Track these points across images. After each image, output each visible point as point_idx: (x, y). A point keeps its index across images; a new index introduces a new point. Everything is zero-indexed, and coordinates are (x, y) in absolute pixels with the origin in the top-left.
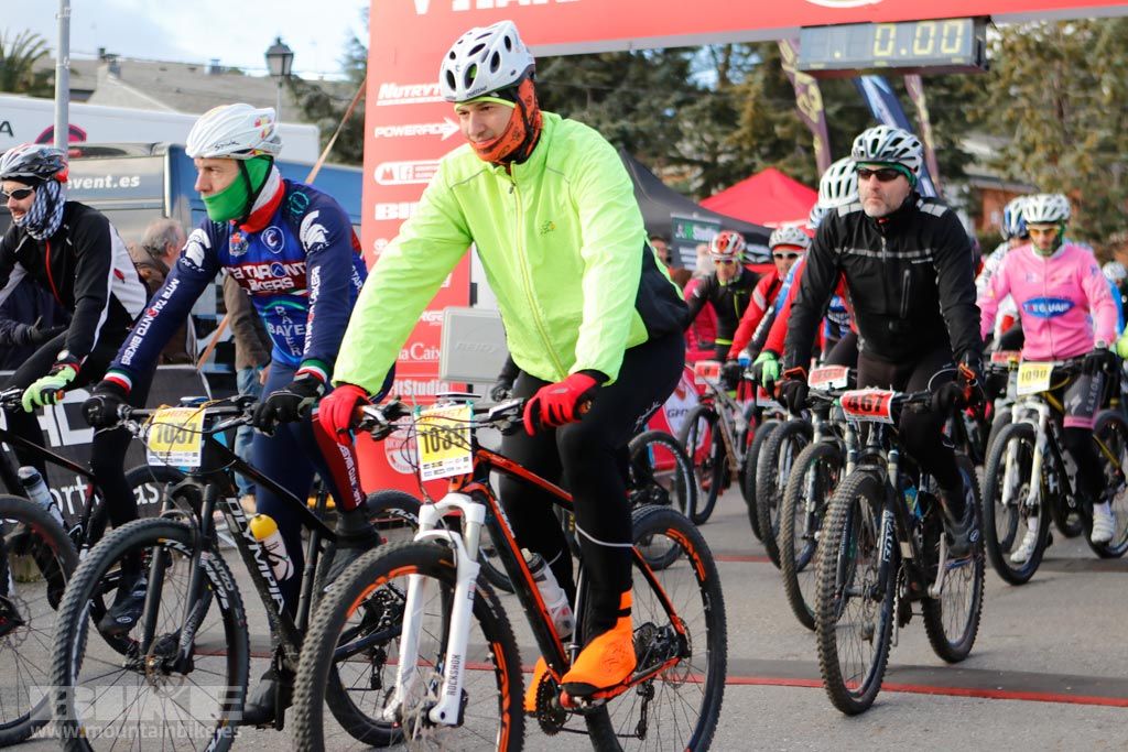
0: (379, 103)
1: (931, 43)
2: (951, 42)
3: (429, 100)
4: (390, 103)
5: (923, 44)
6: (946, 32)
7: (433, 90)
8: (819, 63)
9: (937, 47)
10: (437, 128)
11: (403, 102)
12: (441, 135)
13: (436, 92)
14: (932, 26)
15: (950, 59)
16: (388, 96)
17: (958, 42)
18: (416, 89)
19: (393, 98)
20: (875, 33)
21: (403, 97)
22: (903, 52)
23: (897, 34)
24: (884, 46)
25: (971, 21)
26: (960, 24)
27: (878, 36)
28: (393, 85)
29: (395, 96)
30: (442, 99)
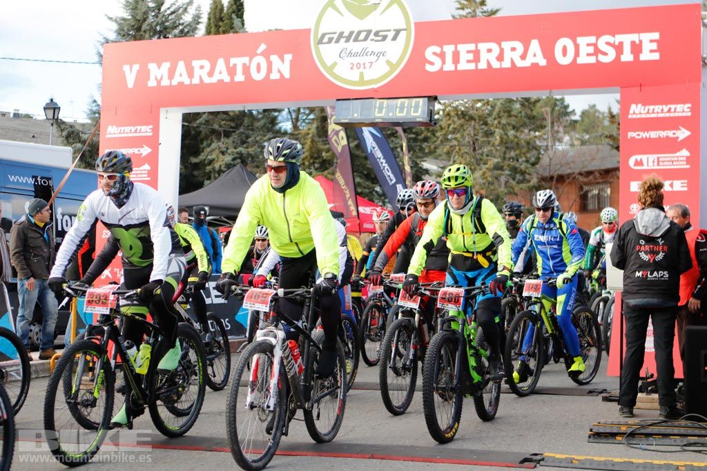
0: (107, 136)
1: (405, 109)
2: (416, 111)
3: (134, 135)
4: (113, 136)
5: (401, 110)
6: (413, 105)
7: (136, 129)
8: (346, 119)
9: (408, 112)
10: (139, 151)
11: (120, 135)
12: (141, 154)
13: (138, 131)
14: (406, 101)
15: (416, 118)
16: (112, 132)
17: (420, 109)
18: (127, 129)
19: (114, 134)
20: (376, 103)
21: (120, 133)
22: (391, 114)
23: (387, 104)
24: (380, 112)
25: (426, 99)
26: (421, 100)
27: (377, 106)
28: (114, 127)
29: (116, 132)
30: (141, 134)
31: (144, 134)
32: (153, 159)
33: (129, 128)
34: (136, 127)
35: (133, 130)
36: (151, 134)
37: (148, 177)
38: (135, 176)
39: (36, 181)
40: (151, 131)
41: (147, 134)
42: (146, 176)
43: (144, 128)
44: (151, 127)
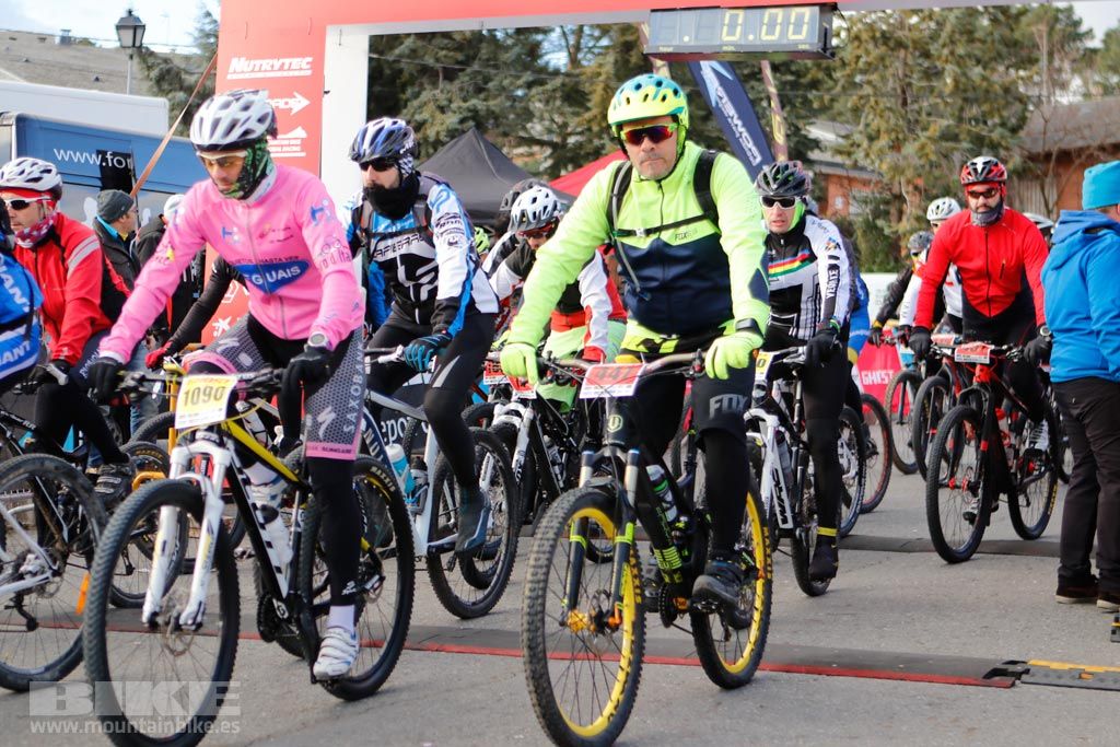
0: (229, 77)
1: (778, 28)
2: (798, 30)
3: (279, 74)
4: (241, 76)
5: (771, 31)
6: (792, 20)
7: (283, 64)
8: (669, 46)
9: (784, 33)
10: (286, 103)
11: (253, 76)
12: (291, 109)
13: (286, 67)
14: (779, 12)
15: (796, 43)
16: (238, 70)
17: (805, 28)
18: (266, 63)
19: (243, 72)
20: (723, 20)
21: (253, 71)
22: (751, 37)
23: (745, 18)
24: (732, 27)
25: (817, 9)
26: (807, 11)
27: (727, 21)
28: (243, 59)
29: (245, 70)
30: (291, 74)
31: (296, 73)
32: (312, 119)
33: (271, 62)
34: (281, 61)
35: (276, 68)
36: (309, 73)
37: (302, 151)
38: (279, 149)
39: (104, 159)
40: (308, 66)
41: (302, 73)
42: (298, 149)
43: (296, 62)
44: (310, 59)
